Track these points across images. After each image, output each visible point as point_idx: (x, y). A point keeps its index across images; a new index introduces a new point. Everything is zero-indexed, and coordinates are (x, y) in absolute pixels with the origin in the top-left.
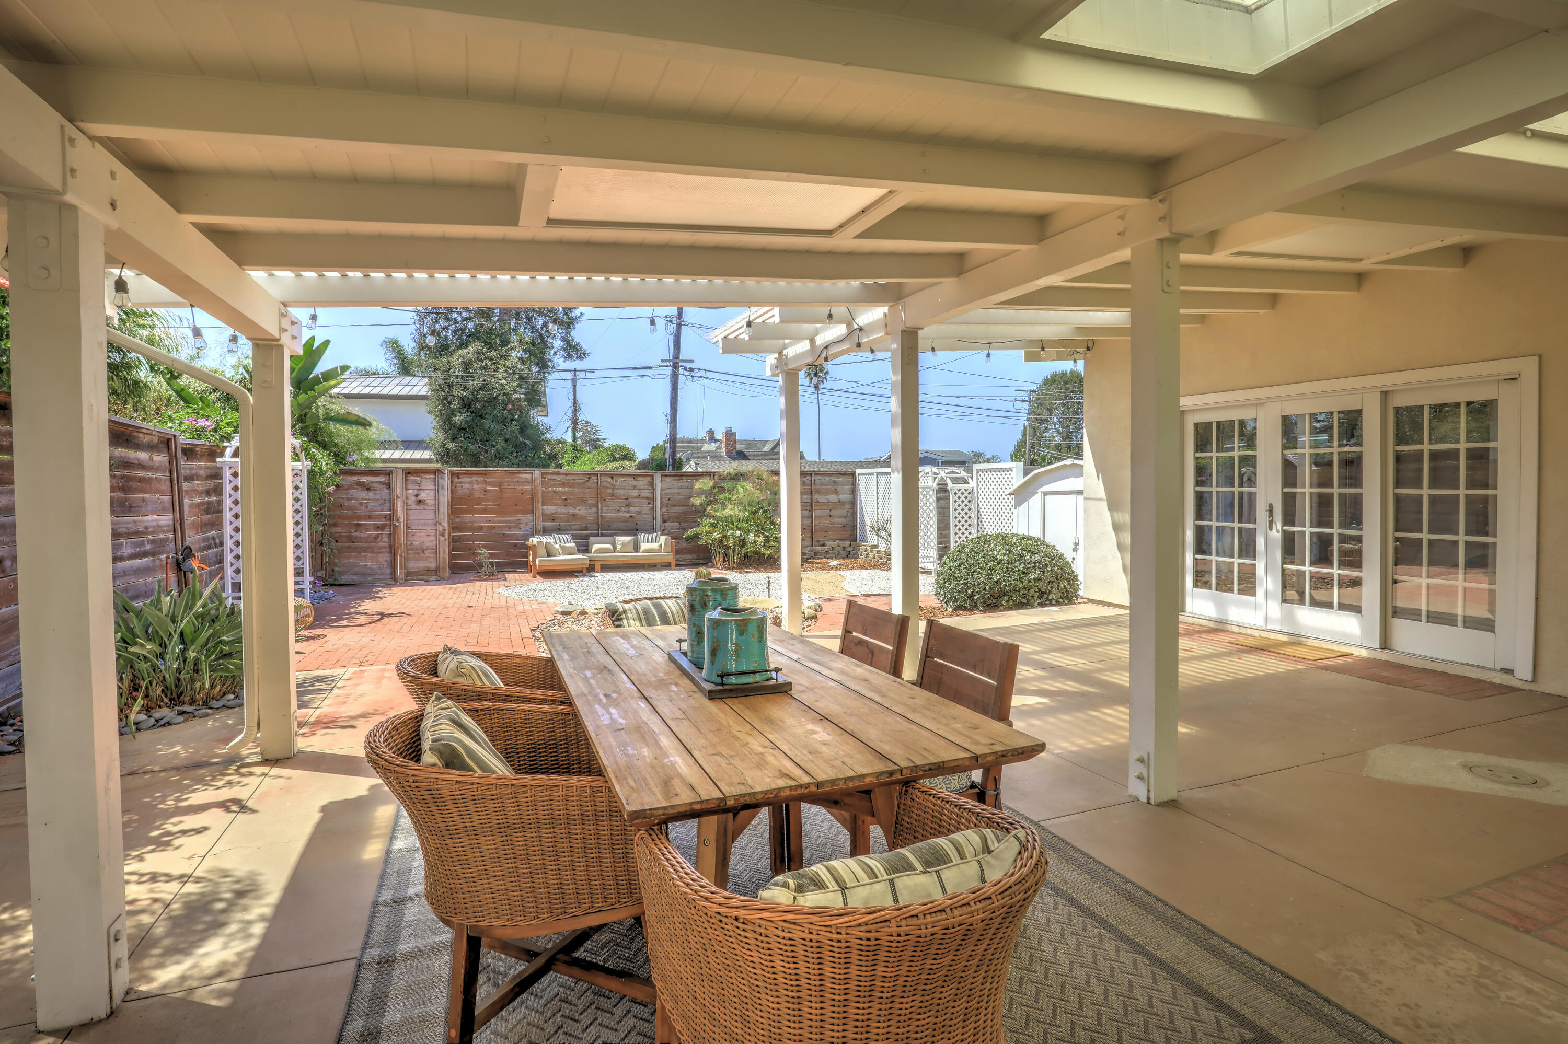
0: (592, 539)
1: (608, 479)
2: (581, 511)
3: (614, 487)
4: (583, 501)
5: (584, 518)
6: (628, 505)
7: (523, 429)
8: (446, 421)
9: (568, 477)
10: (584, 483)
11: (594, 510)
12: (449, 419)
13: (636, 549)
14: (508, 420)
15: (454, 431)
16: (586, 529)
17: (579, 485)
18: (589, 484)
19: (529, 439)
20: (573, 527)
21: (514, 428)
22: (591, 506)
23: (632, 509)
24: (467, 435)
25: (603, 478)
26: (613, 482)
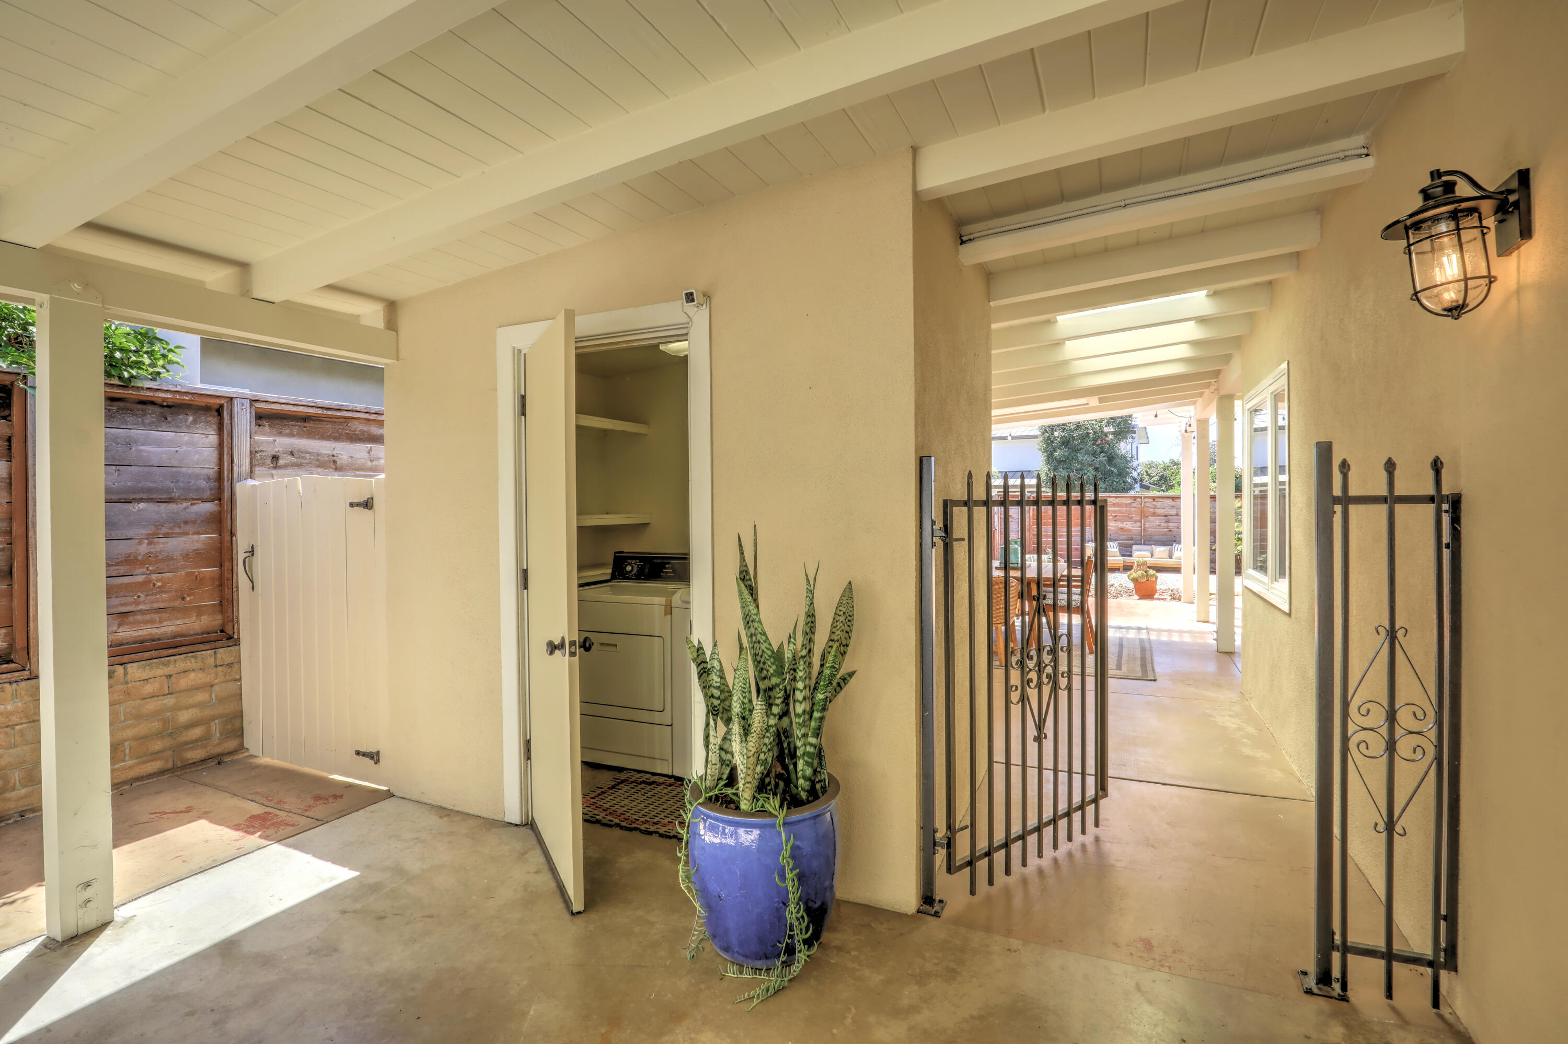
0: (1134, 547)
1: (1151, 500)
2: (1128, 525)
3: (1155, 507)
4: (1129, 518)
5: (1130, 530)
6: (1167, 522)
7: (1111, 459)
8: (1050, 458)
9: (1117, 500)
10: (1130, 504)
11: (1138, 524)
12: (1052, 454)
13: (1171, 557)
14: (1098, 452)
15: (1055, 463)
16: (1132, 539)
17: (1126, 505)
18: (1134, 505)
19: (1115, 467)
20: (1121, 537)
21: (1102, 458)
22: (1136, 522)
23: (1171, 524)
24: (1065, 466)
25: (1146, 500)
26: (1155, 503)
